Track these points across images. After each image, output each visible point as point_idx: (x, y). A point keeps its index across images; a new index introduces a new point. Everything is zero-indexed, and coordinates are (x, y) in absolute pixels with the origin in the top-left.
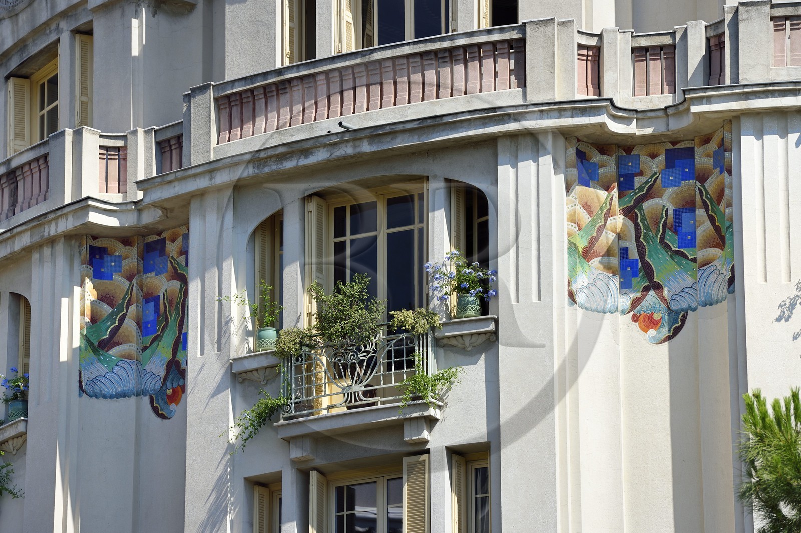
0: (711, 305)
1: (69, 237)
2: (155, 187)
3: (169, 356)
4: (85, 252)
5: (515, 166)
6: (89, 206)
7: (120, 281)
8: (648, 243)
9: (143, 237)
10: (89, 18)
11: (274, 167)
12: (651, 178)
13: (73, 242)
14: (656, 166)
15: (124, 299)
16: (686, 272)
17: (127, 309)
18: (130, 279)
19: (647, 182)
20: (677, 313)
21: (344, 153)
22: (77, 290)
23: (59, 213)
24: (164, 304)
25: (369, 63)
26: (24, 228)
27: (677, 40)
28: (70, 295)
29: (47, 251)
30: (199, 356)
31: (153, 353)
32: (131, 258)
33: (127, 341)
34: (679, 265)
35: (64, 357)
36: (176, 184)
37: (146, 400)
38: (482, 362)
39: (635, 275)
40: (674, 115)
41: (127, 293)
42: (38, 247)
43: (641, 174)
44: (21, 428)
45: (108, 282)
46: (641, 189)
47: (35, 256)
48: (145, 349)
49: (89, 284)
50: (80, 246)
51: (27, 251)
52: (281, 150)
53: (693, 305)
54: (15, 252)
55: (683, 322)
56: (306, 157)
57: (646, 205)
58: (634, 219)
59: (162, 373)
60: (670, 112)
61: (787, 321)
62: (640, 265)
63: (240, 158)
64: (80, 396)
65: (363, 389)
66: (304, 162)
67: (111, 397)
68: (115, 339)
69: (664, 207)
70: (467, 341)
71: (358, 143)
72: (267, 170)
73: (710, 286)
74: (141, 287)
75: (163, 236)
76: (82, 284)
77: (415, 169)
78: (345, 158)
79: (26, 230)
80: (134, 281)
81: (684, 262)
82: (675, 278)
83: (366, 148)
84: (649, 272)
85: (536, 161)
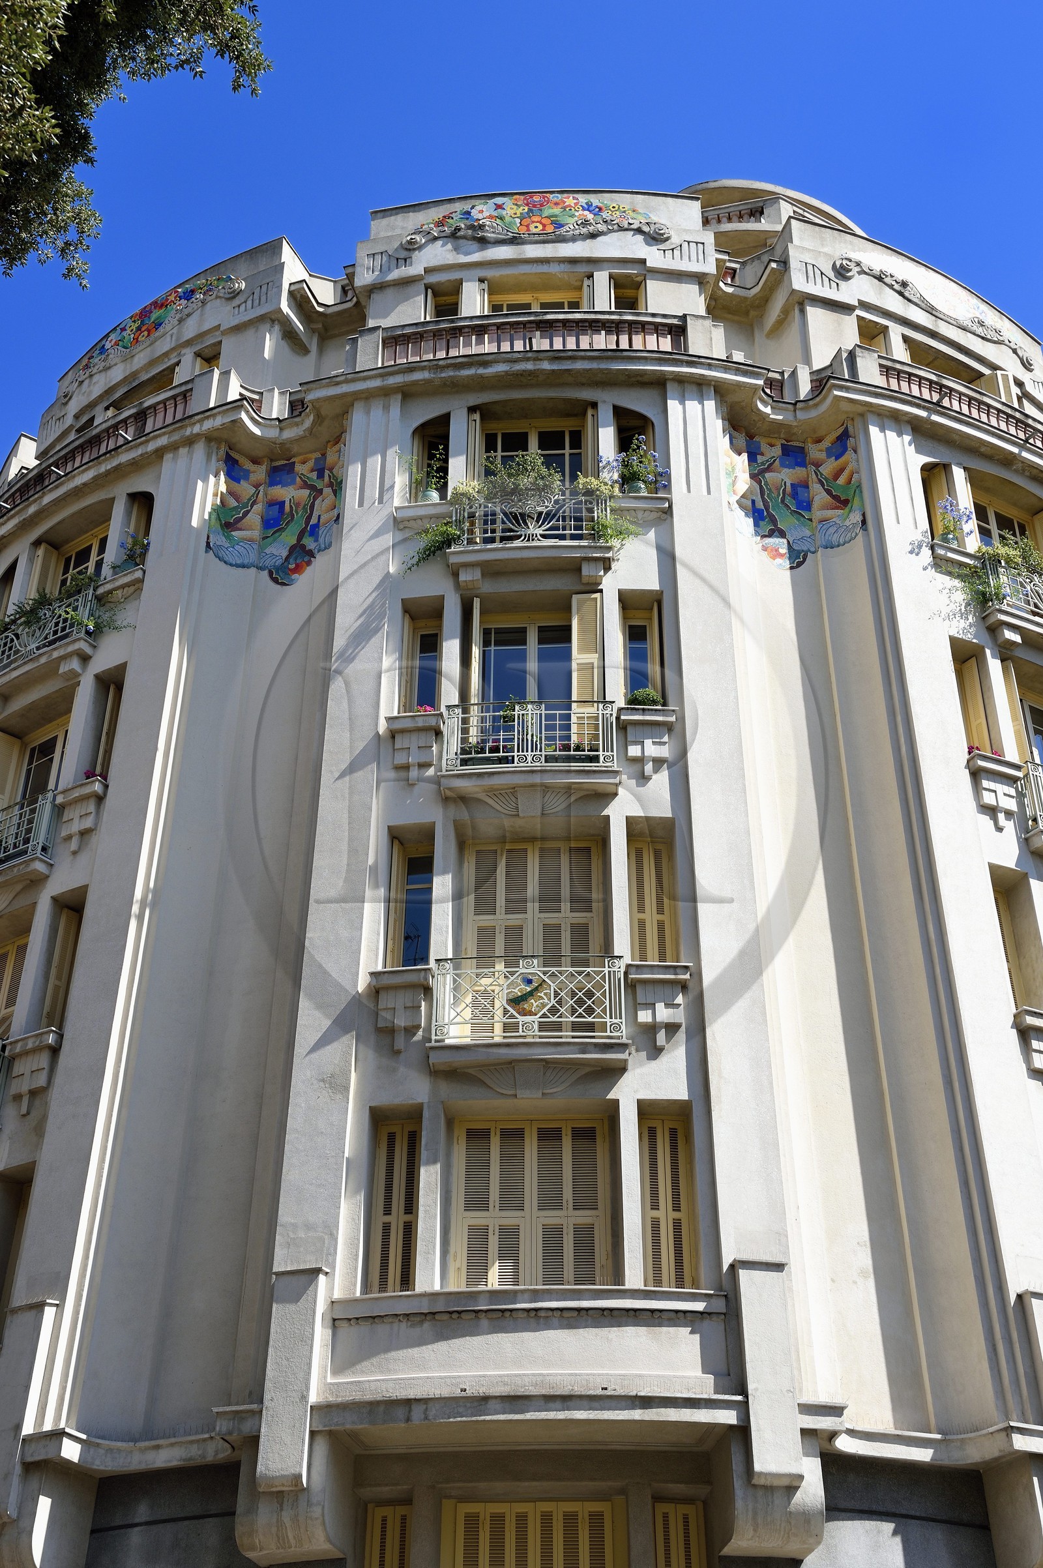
0: (832, 548)
1: (211, 438)
2: (320, 388)
3: (294, 541)
4: (222, 453)
5: (682, 402)
6: (242, 406)
7: (245, 489)
8: (771, 500)
9: (272, 460)
10: (220, 339)
11: (451, 374)
12: (771, 458)
13: (212, 444)
14: (777, 451)
15: (250, 499)
16: (805, 526)
17: (252, 507)
18: (257, 486)
19: (767, 461)
20: (799, 552)
21: (523, 368)
22: (212, 479)
23: (208, 413)
24: (291, 506)
25: (541, 321)
26: (163, 430)
27: (786, 377)
28: (205, 480)
29: (183, 451)
30: (357, 507)
31: (275, 540)
32: (260, 473)
33: (250, 529)
34: (799, 520)
35: (195, 523)
36: (344, 385)
37: (266, 573)
38: (652, 534)
39: (763, 519)
40: (802, 409)
41: (253, 496)
42: (173, 447)
43: (762, 454)
44: (139, 574)
45: (237, 484)
46: (763, 464)
47: (168, 457)
48: (264, 538)
49: (222, 477)
50: (218, 448)
51: (160, 453)
52: (460, 360)
53: (813, 549)
54: (147, 453)
55: (804, 560)
56: (484, 368)
57: (767, 475)
58: (759, 483)
59: (285, 553)
60: (799, 405)
61: (917, 554)
62: (765, 514)
63: (418, 364)
64: (206, 552)
65: (542, 532)
66: (481, 371)
67: (231, 565)
68: (239, 525)
69: (783, 480)
70: (640, 515)
71: (538, 362)
72: (443, 375)
73: (830, 535)
74: (266, 494)
75: (292, 460)
76: (216, 475)
77: (586, 394)
78: (523, 374)
79: (164, 434)
80: (261, 488)
81: (802, 519)
82: (796, 529)
83: (546, 366)
84: (773, 521)
85: (701, 402)
